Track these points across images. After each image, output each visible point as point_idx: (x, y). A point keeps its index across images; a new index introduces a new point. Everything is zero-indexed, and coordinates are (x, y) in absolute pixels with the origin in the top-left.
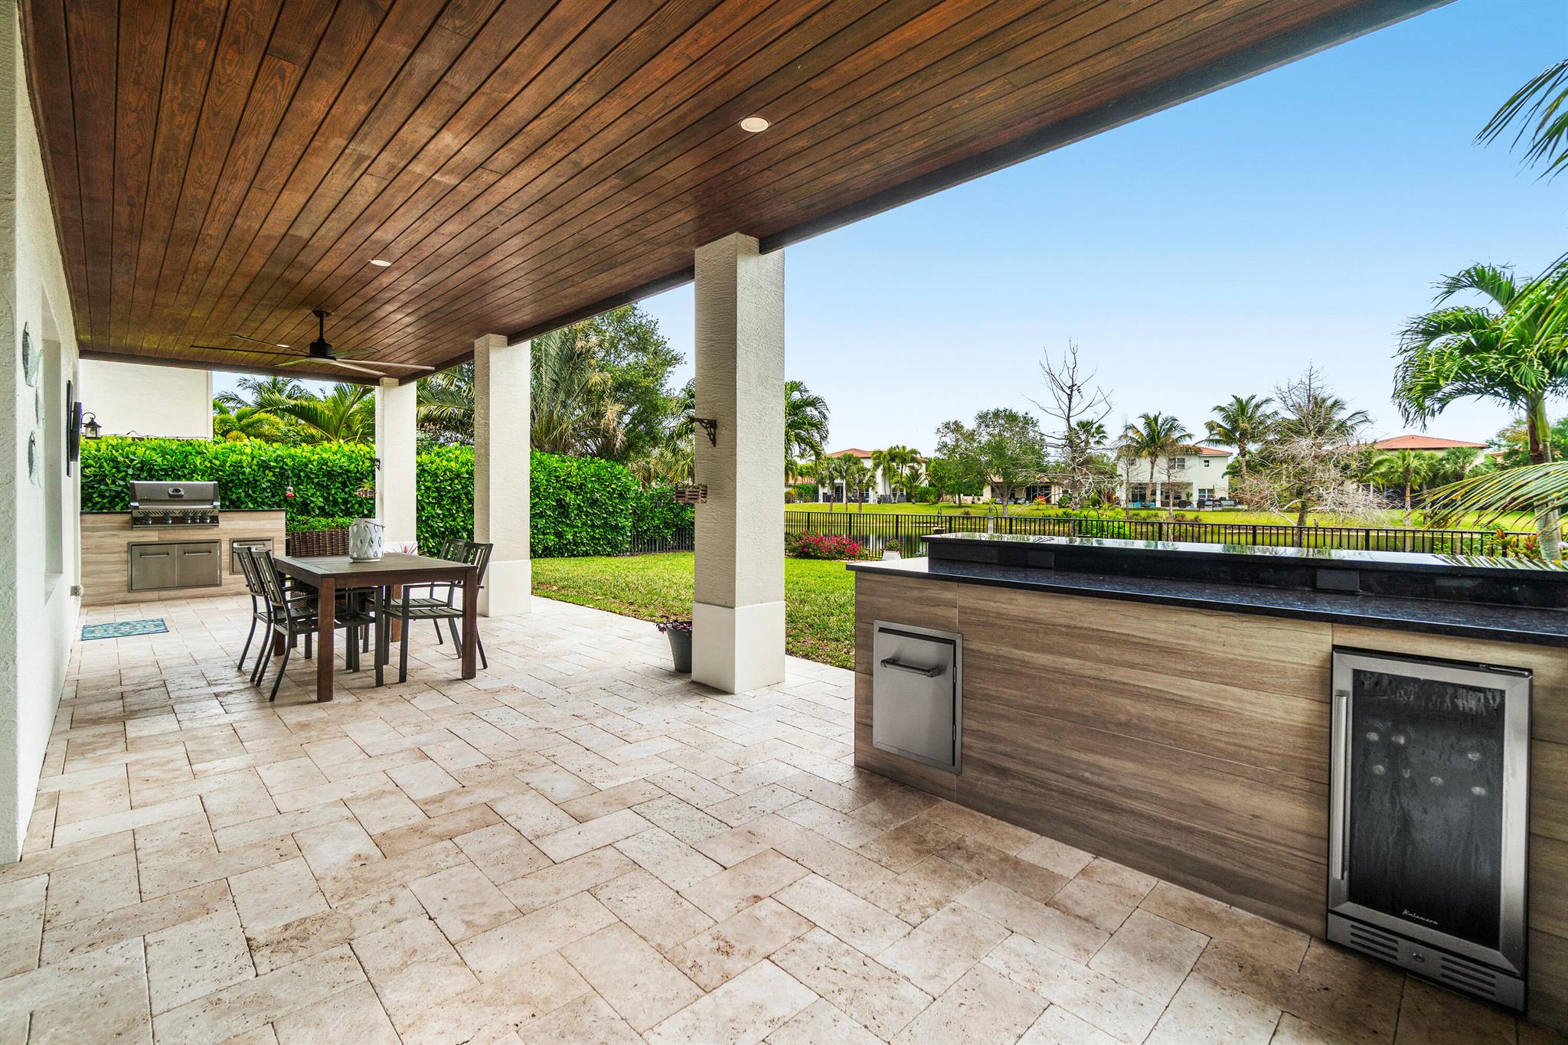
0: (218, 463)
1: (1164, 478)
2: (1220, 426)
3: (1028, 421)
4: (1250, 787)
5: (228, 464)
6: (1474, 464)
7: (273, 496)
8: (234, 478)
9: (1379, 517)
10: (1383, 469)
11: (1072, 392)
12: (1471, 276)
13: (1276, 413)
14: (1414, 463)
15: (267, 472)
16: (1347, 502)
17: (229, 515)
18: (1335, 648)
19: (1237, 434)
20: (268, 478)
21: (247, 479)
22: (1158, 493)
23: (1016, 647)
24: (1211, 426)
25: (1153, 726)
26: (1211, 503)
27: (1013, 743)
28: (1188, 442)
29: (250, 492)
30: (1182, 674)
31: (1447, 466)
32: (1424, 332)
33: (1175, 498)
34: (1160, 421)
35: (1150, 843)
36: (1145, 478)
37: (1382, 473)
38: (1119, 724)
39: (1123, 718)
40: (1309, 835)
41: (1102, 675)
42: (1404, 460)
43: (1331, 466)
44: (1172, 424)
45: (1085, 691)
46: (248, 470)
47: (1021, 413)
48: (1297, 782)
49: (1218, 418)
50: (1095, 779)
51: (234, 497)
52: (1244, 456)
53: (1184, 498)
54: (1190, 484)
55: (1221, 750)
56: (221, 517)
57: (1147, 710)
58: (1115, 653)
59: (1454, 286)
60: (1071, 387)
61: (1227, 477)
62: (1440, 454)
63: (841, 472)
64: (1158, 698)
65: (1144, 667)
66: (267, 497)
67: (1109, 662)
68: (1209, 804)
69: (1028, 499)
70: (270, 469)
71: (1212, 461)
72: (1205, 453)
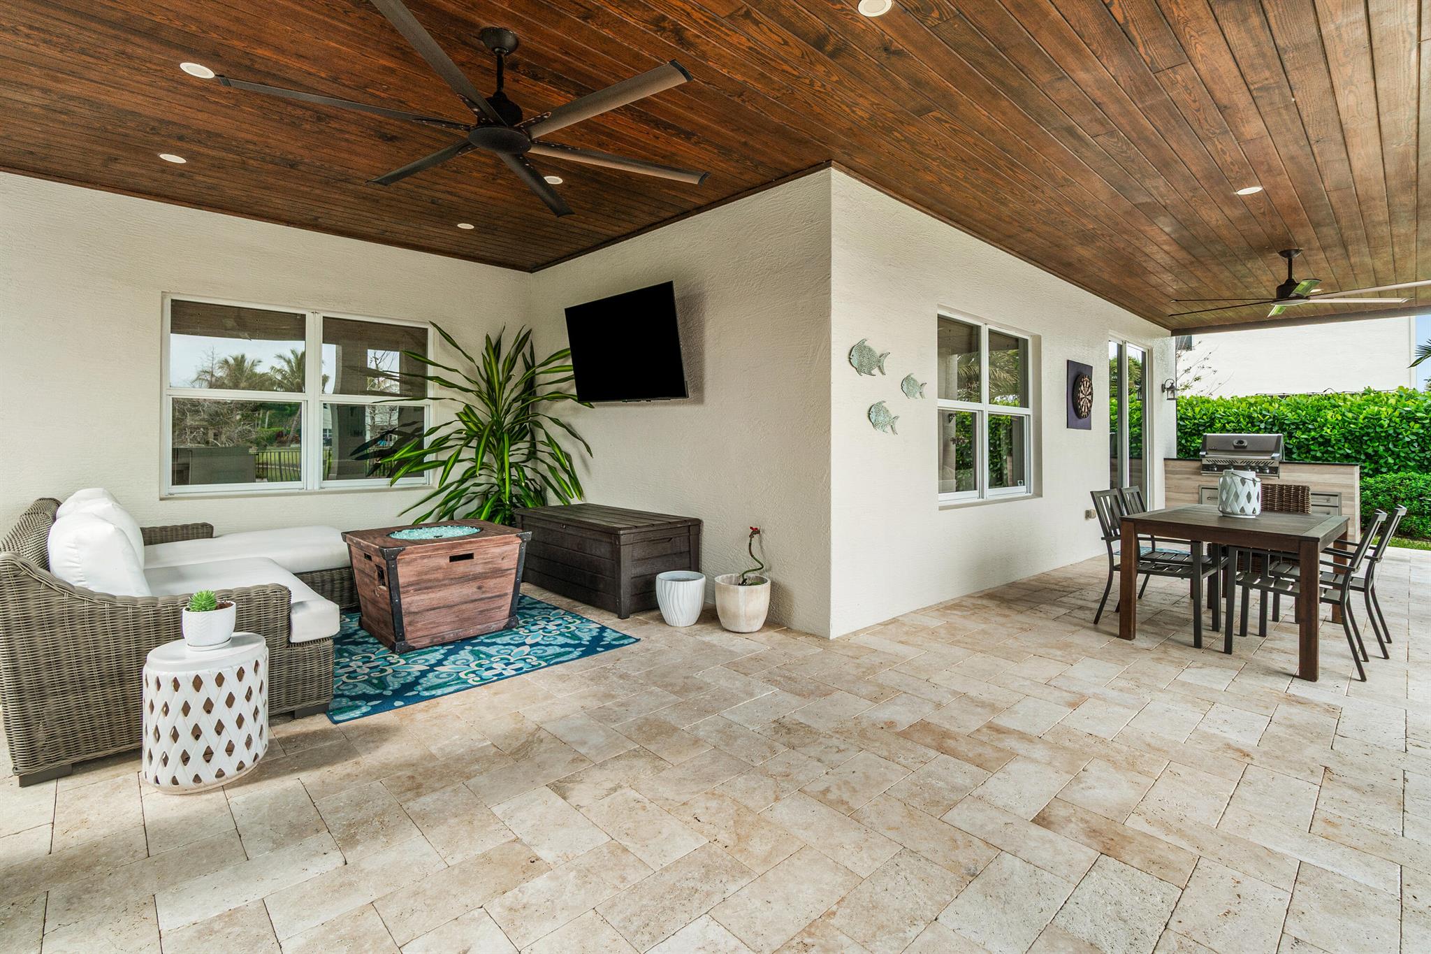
0: (1350, 415)
5: (1362, 417)
7: (1423, 450)
8: (1370, 431)
15: (1412, 424)
17: (1290, 467)
20: (1414, 431)
21: (1386, 432)
29: (1391, 446)
46: (1386, 423)
51: (1370, 451)
56: (1282, 469)
66: (1413, 452)
70: (1416, 420)
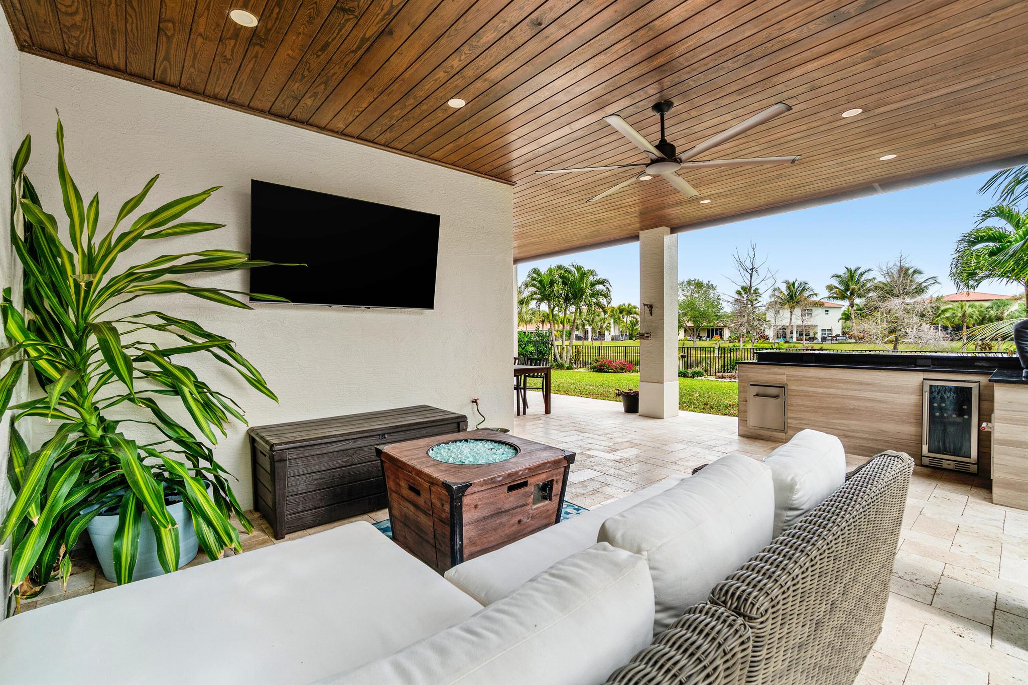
1: (800, 323)
2: (837, 288)
3: (710, 287)
4: (897, 424)
6: (1010, 311)
9: (943, 345)
10: (947, 314)
11: (752, 272)
12: (996, 211)
13: (874, 278)
14: (969, 311)
16: (923, 336)
18: (924, 379)
19: (848, 293)
22: (795, 332)
23: (810, 387)
24: (830, 288)
25: (863, 408)
26: (830, 338)
27: (809, 420)
28: (815, 299)
30: (874, 391)
31: (992, 312)
32: (969, 241)
33: (806, 335)
34: (796, 285)
35: (862, 446)
36: (786, 322)
37: (946, 317)
38: (851, 409)
39: (852, 407)
40: (916, 436)
41: (844, 394)
42: (962, 309)
43: (914, 315)
44: (804, 287)
45: (838, 399)
47: (705, 282)
48: (913, 420)
49: (835, 283)
50: (842, 428)
52: (852, 307)
53: (812, 335)
54: (816, 326)
55: (887, 414)
57: (861, 404)
58: (849, 386)
59: (986, 215)
60: (752, 269)
61: (841, 321)
62: (987, 304)
63: (589, 321)
64: (865, 399)
65: (860, 390)
67: (846, 389)
68: (883, 431)
69: (708, 336)
71: (830, 311)
72: (826, 305)
